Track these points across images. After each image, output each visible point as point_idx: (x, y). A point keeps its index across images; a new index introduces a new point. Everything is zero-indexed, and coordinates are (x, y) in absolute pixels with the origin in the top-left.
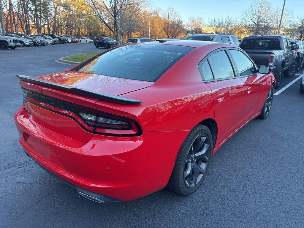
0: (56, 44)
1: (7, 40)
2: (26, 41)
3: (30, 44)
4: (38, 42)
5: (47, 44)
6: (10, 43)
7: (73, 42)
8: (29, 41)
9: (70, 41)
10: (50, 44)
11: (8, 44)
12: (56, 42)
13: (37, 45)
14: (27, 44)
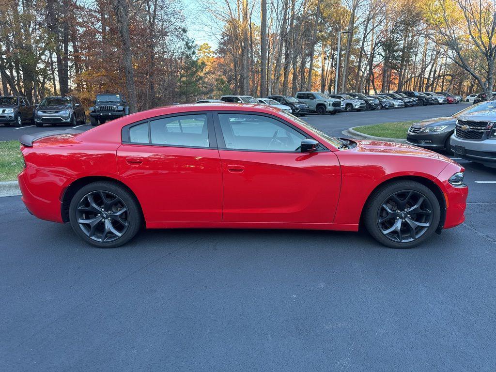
0: (409, 106)
1: (326, 103)
2: (355, 104)
3: (360, 107)
4: (375, 104)
5: (392, 107)
6: (329, 107)
7: (448, 102)
8: (360, 103)
9: (440, 102)
10: (396, 107)
11: (326, 108)
12: (409, 104)
13: (374, 109)
14: (357, 107)
